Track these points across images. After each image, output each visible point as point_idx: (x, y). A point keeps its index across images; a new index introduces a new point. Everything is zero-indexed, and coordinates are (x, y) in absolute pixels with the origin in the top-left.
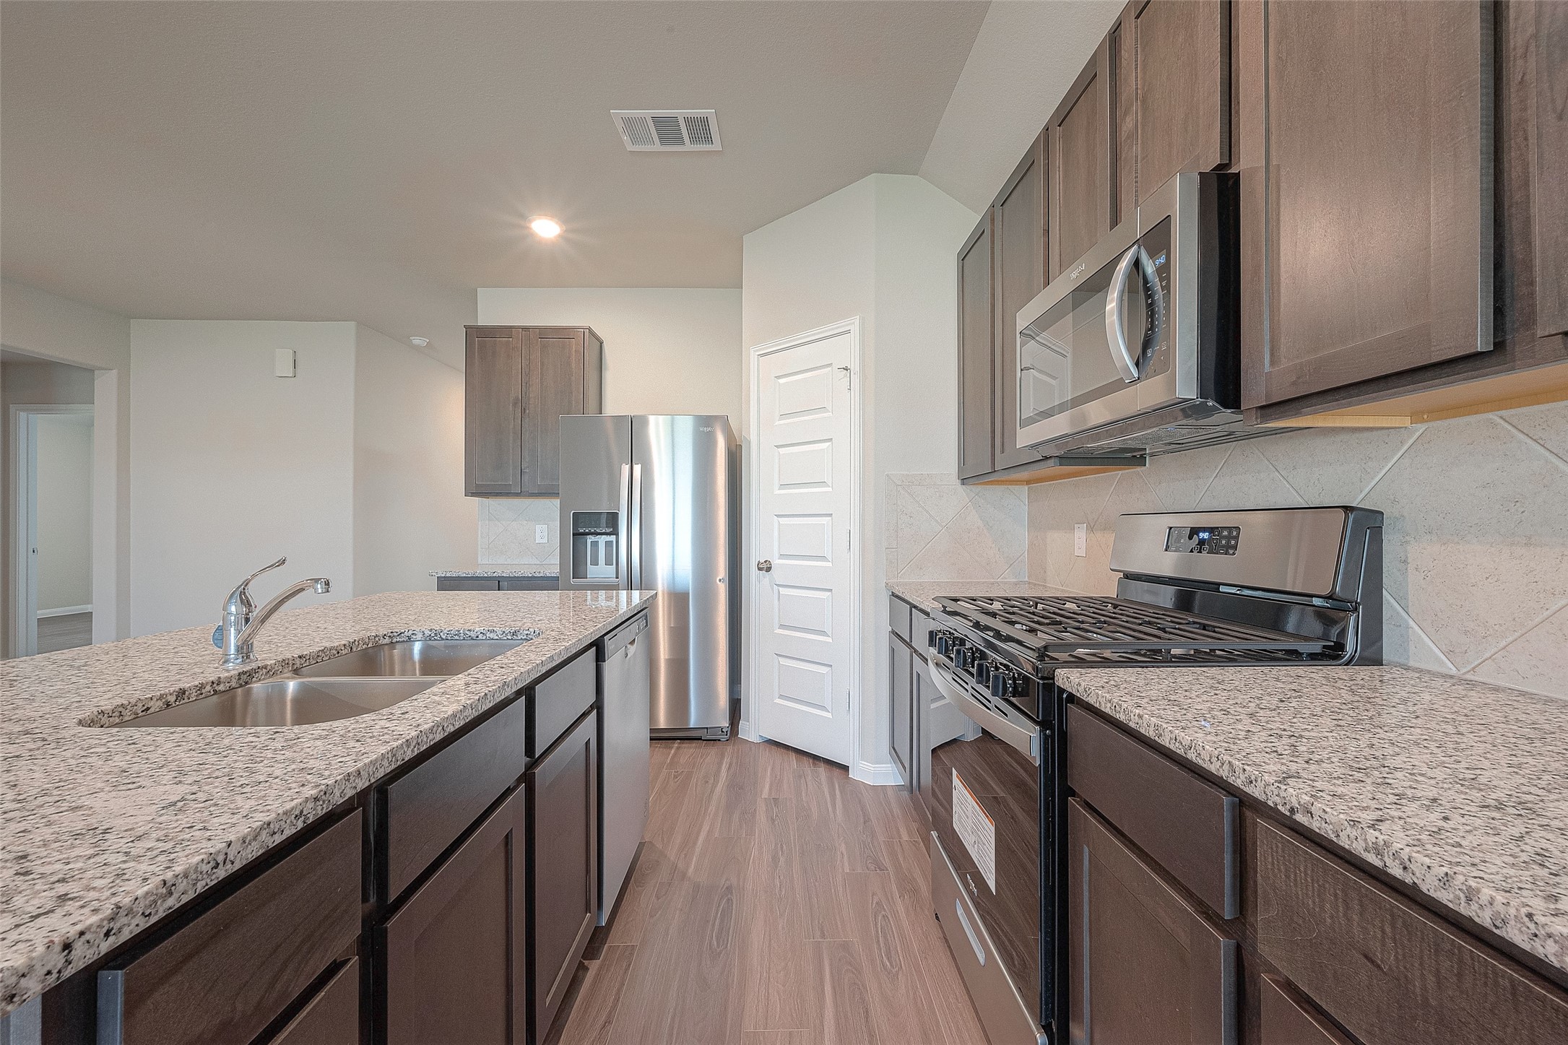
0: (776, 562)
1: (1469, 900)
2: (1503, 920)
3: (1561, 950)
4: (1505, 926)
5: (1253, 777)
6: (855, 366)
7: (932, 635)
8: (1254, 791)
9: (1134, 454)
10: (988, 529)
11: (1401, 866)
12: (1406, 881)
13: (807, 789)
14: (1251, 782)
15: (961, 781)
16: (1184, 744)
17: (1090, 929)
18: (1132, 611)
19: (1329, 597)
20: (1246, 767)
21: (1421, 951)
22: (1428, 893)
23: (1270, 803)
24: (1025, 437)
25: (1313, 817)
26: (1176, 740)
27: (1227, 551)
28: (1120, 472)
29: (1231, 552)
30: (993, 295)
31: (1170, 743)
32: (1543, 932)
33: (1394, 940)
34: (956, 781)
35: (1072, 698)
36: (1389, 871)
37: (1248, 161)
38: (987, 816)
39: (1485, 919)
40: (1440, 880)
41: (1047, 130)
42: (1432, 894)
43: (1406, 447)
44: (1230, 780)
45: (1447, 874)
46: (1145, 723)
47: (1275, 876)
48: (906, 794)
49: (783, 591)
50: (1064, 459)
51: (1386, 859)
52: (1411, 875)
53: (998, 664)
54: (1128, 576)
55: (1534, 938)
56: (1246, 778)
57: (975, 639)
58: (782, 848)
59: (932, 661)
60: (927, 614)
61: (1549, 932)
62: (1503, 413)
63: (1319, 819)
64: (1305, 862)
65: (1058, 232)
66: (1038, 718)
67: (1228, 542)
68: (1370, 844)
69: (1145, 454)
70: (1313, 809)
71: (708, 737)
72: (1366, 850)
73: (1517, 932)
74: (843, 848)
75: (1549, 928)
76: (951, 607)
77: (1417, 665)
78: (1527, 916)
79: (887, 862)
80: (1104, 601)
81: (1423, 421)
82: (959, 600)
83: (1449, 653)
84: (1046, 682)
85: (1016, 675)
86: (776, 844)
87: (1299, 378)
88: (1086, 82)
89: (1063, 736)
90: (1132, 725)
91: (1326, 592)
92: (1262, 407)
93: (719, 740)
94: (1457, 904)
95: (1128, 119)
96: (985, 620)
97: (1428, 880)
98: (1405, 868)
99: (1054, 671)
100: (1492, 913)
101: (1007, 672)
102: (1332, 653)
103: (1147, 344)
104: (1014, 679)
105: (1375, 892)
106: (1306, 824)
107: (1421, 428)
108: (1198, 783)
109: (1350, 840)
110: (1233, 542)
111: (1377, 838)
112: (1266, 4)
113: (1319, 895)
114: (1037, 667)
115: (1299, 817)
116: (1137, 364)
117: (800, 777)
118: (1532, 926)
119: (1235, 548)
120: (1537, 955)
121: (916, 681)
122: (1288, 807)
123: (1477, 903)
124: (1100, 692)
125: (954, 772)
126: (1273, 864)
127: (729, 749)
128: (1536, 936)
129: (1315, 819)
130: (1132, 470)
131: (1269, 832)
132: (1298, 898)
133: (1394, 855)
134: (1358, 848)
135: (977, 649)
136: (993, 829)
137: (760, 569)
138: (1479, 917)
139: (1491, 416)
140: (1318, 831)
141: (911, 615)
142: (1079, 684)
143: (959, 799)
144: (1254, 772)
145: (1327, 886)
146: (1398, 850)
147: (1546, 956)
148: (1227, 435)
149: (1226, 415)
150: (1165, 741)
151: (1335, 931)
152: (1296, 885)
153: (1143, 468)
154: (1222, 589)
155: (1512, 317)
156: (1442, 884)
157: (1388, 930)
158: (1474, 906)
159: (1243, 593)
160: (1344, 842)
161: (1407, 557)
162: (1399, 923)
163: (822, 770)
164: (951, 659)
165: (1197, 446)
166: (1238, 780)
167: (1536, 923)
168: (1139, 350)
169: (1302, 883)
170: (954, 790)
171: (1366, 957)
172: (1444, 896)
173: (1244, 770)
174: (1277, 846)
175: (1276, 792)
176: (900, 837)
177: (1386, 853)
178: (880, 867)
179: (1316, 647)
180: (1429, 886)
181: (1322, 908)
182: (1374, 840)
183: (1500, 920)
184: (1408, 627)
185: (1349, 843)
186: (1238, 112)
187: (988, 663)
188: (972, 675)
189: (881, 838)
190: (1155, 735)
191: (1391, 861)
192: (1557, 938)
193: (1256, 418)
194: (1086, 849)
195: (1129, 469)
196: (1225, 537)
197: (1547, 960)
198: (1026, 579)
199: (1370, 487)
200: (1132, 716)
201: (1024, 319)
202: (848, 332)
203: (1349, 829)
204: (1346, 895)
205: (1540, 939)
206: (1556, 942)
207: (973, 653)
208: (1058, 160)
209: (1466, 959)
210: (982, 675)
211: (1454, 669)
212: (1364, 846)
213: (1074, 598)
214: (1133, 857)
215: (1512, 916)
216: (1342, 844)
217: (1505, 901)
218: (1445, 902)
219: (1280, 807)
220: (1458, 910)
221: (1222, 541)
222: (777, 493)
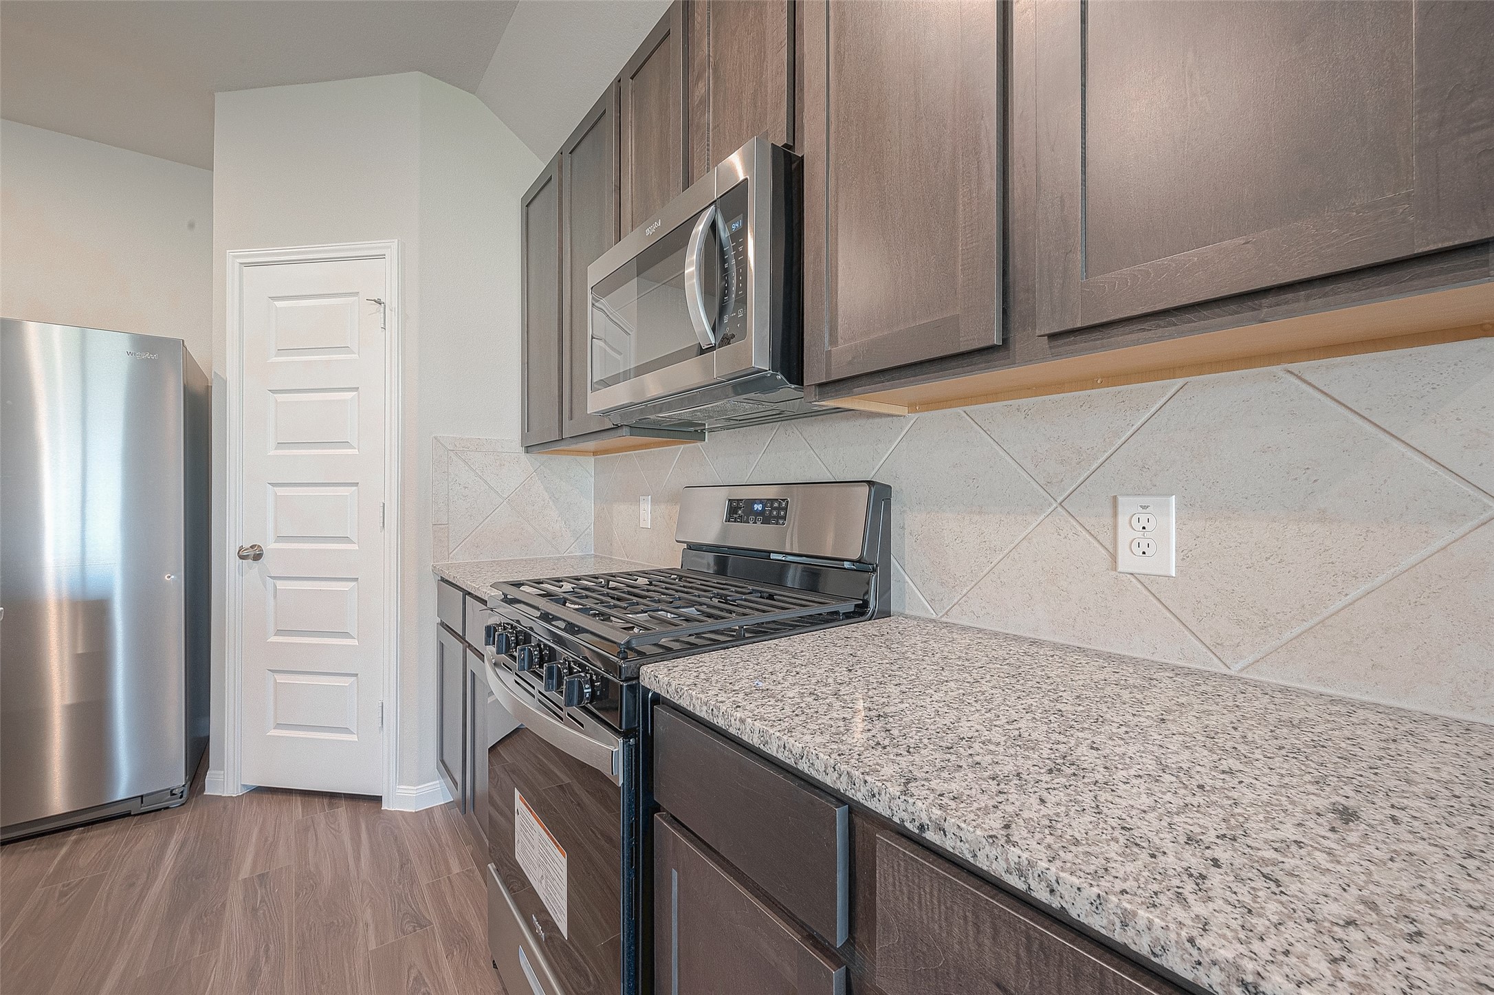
0: (270, 546)
1: (1124, 925)
2: (1162, 947)
3: (1227, 979)
4: (1165, 954)
5: (876, 790)
6: (391, 299)
7: (490, 631)
8: (878, 805)
9: (697, 429)
10: (553, 501)
11: (1048, 889)
12: (1054, 906)
13: (317, 845)
14: (874, 796)
15: (525, 804)
16: (794, 752)
17: (679, 965)
18: (699, 582)
19: (859, 561)
20: (867, 778)
21: (1060, 977)
22: (1078, 919)
23: (896, 819)
24: (597, 402)
25: (946, 835)
26: (785, 748)
27: (778, 521)
28: (682, 446)
29: (781, 522)
30: (561, 249)
31: (777, 752)
32: (1208, 960)
33: (1030, 965)
34: (519, 804)
35: (657, 699)
36: (1034, 894)
37: (811, 147)
38: (557, 846)
39: (1142, 946)
40: (1092, 903)
41: (619, 81)
42: (1083, 919)
43: (904, 433)
44: (849, 794)
45: (1099, 896)
46: (748, 729)
47: (897, 899)
48: (457, 811)
49: (281, 585)
50: (635, 429)
51: (1030, 881)
52: (1059, 898)
53: (572, 664)
54: (692, 547)
55: (1198, 966)
56: (868, 791)
57: (541, 633)
58: (267, 950)
59: (490, 661)
60: (484, 602)
61: (1214, 959)
62: (966, 408)
63: (953, 837)
64: (931, 881)
65: (630, 190)
66: (621, 728)
67: (779, 513)
68: (1013, 864)
69: (704, 429)
70: (946, 826)
71: (144, 809)
72: (1007, 871)
73: (1178, 960)
74: (368, 915)
75: (1214, 953)
76: (513, 593)
77: (911, 613)
78: (1188, 941)
79: (432, 915)
80: (670, 572)
81: (916, 411)
82: (523, 584)
83: (931, 602)
84: (629, 683)
85: (594, 677)
86: (257, 949)
87: (854, 358)
88: (659, 39)
89: (649, 741)
90: (732, 731)
91: (856, 557)
92: (820, 385)
93: (167, 808)
94: (1110, 930)
95: (700, 85)
96: (553, 609)
97: (1077, 905)
98: (1052, 891)
99: (639, 669)
100: (1150, 939)
101: (583, 674)
102: (860, 612)
103: (722, 310)
104: (592, 682)
105: (1009, 913)
106: (938, 843)
107: (914, 416)
108: (806, 793)
109: (991, 861)
110: (782, 513)
111: (1019, 857)
112: (828, 3)
113: (946, 919)
114: (620, 666)
115: (931, 836)
116: (714, 330)
117: (306, 829)
118: (1195, 952)
119: (784, 518)
120: (1200, 984)
121: (471, 683)
122: (917, 824)
123: (1134, 928)
124: (694, 693)
125: (517, 793)
126: (894, 885)
127: (185, 817)
128: (1200, 963)
129: (948, 837)
130: (693, 444)
131: (890, 849)
132: (922, 923)
133: (1039, 876)
134: (997, 869)
135: (545, 645)
136: (565, 861)
137: (242, 557)
138: (1136, 944)
139: (959, 410)
140: (951, 850)
141: (464, 603)
142: (669, 684)
143: (522, 826)
144: (877, 782)
145: (956, 908)
146: (1044, 871)
147: (1210, 986)
148: (778, 414)
149: (790, 390)
150: (772, 750)
151: (964, 958)
152: (920, 908)
153: (703, 443)
154: (773, 556)
155: (1015, 317)
156: (1094, 908)
157: (1023, 953)
158: (1131, 932)
159: (787, 559)
160: (982, 863)
161: (904, 524)
162: (1035, 947)
163: (343, 811)
164: (514, 658)
165: (748, 424)
166: (858, 793)
167: (1199, 949)
168: (716, 315)
169: (927, 905)
170: (516, 815)
171: (998, 985)
172: (1097, 923)
173: (866, 782)
174: (899, 865)
175: (903, 807)
176: (449, 870)
177: (1030, 875)
178: (420, 923)
179: (849, 607)
180: (1080, 911)
181: (949, 933)
182: (1017, 860)
183: (1160, 948)
184: (905, 582)
185: (988, 864)
186: (802, 99)
187: (560, 663)
188: (541, 678)
189: (424, 880)
190: (759, 742)
191: (1036, 883)
192: (1223, 965)
193: (815, 395)
194: (675, 874)
195: (690, 443)
196: (776, 509)
197: (1211, 991)
198: (593, 552)
199: (880, 465)
200: (733, 720)
201: (596, 272)
202: (383, 256)
203: (987, 847)
204: (977, 917)
205: (1205, 967)
206: (1221, 970)
207: (541, 651)
208: (629, 116)
209: (1109, 983)
210: (555, 679)
211: (934, 614)
212: (1006, 867)
213: (644, 572)
214: (730, 880)
215: (1173, 942)
216: (980, 866)
217: (1163, 924)
218: (1097, 928)
219: (907, 824)
220: (1112, 937)
221: (773, 512)
222: (272, 453)
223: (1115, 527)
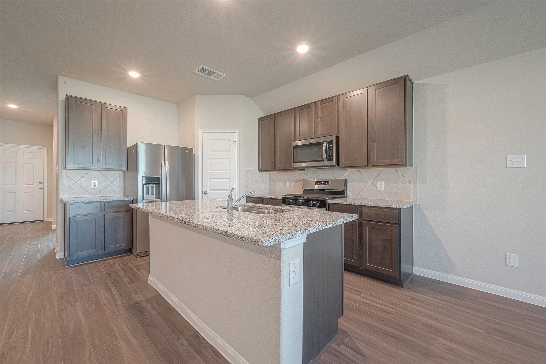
0: (209, 191)
6: (238, 141)
19: (341, 190)
37: (341, 137)
41: (295, 109)
43: (348, 172)
65: (299, 129)
83: (352, 196)
87: (348, 164)
92: (343, 167)
95: (318, 119)
119: (329, 184)
137: (203, 194)
139: (357, 170)
153: (305, 171)
155: (369, 162)
161: (348, 185)
195: (301, 171)
198: (269, 193)
202: (236, 132)
221: (326, 183)
222: (210, 172)
223: (377, 185)
